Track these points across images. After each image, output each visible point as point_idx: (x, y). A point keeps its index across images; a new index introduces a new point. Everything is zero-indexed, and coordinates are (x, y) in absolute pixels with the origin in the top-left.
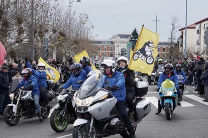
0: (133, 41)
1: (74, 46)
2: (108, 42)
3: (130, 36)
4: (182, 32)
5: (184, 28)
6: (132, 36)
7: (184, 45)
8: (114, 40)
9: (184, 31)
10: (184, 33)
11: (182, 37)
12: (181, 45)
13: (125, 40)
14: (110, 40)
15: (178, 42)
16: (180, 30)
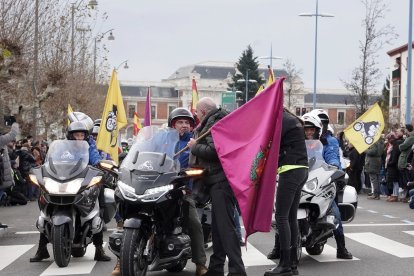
0: (241, 86)
1: (49, 89)
2: (161, 89)
3: (232, 71)
4: (399, 60)
5: (404, 49)
6: (238, 72)
7: (403, 101)
8: (180, 84)
9: (404, 56)
10: (404, 61)
11: (397, 74)
12: (395, 100)
13: (214, 83)
14: (169, 85)
15: (386, 92)
16: (391, 54)
